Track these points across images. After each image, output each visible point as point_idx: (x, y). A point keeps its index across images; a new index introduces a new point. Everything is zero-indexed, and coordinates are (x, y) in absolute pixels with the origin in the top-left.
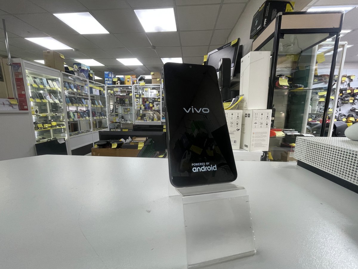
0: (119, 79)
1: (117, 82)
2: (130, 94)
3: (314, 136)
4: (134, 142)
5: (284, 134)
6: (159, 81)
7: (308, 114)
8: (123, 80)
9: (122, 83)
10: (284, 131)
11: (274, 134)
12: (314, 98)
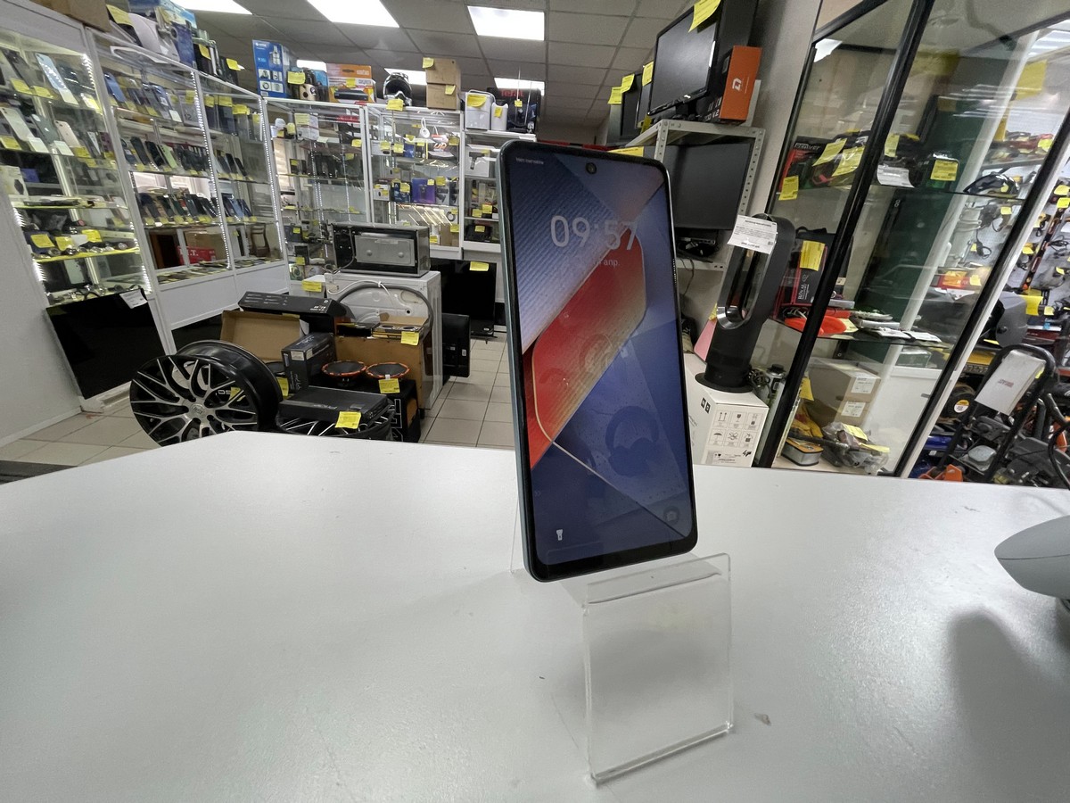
0: (310, 77)
1: (302, 90)
2: (353, 141)
3: (939, 340)
4: (387, 331)
5: (853, 325)
6: (453, 95)
7: (934, 270)
8: (324, 84)
9: (322, 94)
10: (861, 318)
11: (840, 328)
12: (965, 218)
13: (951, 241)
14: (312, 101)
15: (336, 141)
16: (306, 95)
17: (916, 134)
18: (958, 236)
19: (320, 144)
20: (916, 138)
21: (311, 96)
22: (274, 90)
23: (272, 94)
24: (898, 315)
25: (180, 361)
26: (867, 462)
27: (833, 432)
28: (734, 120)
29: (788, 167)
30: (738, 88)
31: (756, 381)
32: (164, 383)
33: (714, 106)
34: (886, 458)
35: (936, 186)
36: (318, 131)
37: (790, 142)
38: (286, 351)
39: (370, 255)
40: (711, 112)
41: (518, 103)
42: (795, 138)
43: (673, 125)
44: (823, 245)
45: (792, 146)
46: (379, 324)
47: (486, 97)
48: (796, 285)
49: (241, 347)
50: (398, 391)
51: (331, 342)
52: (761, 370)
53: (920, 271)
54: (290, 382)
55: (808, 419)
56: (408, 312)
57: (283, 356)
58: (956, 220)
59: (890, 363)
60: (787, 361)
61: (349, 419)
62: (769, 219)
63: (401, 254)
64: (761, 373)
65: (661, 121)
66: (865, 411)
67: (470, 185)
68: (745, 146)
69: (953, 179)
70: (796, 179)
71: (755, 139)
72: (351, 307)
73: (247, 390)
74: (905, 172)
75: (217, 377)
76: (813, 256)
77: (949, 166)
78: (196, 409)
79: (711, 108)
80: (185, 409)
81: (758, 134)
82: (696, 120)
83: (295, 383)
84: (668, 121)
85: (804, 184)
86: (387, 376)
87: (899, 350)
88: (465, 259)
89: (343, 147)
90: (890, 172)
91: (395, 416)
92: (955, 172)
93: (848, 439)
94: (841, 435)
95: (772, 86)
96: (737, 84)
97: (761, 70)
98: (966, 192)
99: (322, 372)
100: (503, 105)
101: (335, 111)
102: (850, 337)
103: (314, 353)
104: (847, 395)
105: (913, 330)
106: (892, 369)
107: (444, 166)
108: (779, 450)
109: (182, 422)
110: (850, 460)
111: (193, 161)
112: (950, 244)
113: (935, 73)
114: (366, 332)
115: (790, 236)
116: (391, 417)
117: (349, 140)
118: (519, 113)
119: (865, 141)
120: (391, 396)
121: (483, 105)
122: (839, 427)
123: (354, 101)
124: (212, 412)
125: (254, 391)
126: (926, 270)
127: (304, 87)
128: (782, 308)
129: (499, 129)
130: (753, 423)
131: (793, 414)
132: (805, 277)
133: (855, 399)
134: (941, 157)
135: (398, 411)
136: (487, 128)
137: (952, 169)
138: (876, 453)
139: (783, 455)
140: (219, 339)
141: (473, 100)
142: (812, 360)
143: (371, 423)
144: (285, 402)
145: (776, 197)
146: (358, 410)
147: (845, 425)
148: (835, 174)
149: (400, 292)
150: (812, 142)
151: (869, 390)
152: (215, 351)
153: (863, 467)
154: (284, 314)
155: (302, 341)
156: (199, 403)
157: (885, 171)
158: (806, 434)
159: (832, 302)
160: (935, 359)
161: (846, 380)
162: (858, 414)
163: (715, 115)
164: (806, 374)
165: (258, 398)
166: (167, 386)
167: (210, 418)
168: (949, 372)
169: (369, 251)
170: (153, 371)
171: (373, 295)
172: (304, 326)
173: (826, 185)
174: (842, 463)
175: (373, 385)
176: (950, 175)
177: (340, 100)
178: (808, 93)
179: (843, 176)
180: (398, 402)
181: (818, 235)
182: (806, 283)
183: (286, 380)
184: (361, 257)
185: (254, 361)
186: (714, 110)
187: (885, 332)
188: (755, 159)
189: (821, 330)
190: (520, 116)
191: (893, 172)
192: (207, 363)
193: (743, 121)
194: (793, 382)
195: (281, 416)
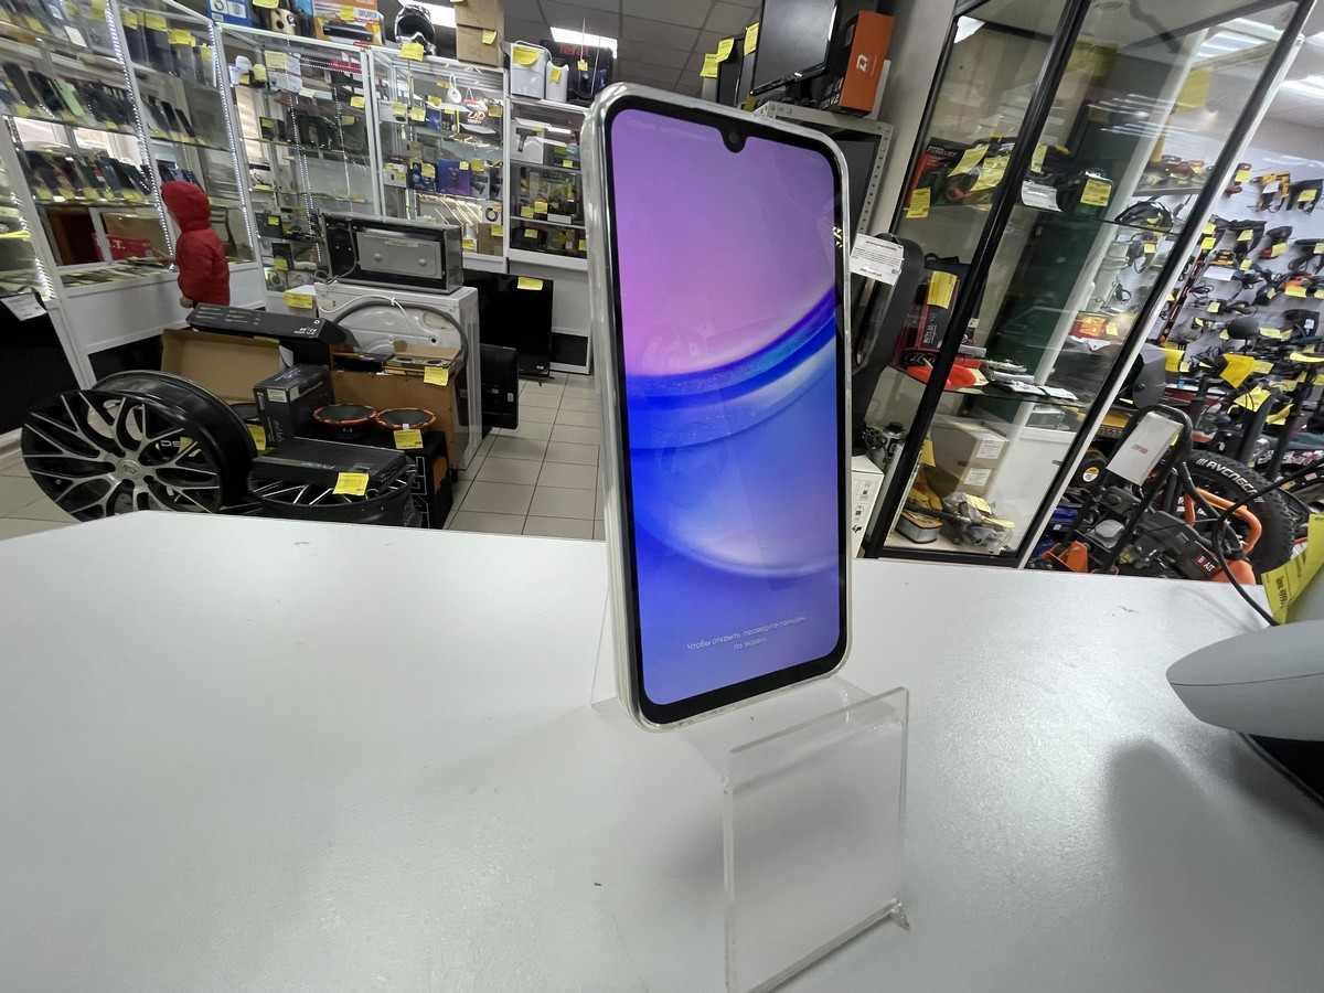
2: (353, 99)
3: (1075, 398)
4: (404, 365)
5: (983, 377)
6: (494, 44)
7: (1075, 313)
8: (308, 11)
9: (305, 26)
10: (992, 368)
11: (969, 381)
12: (1112, 254)
13: (1095, 281)
14: (289, 33)
15: (328, 96)
16: (280, 25)
17: (1066, 146)
18: (1101, 275)
19: (304, 99)
20: (1066, 151)
21: (289, 28)
22: (232, 13)
23: (228, 19)
24: (1032, 365)
25: (98, 399)
26: (990, 539)
27: (953, 503)
28: (857, 110)
29: (919, 175)
30: (863, 68)
31: (871, 442)
32: (76, 430)
33: (834, 88)
34: (1010, 535)
35: (1084, 211)
36: (300, 80)
37: (923, 143)
38: (260, 389)
39: (378, 260)
40: (830, 97)
41: (582, 65)
42: (928, 140)
43: (781, 109)
44: (955, 277)
45: (925, 147)
46: (393, 356)
47: (538, 54)
48: (922, 326)
49: (191, 382)
50: (421, 446)
51: (326, 378)
52: (876, 428)
53: (1060, 314)
54: (267, 432)
55: (927, 487)
56: (434, 341)
57: (256, 396)
58: (1103, 254)
59: (1019, 423)
60: (907, 420)
61: (351, 484)
62: (894, 241)
63: (422, 261)
64: (877, 432)
65: (767, 104)
66: (990, 479)
67: (518, 173)
68: (870, 145)
69: (1105, 204)
70: (927, 191)
71: (880, 137)
72: (352, 331)
73: (202, 442)
74: (1053, 192)
75: (156, 423)
76: (943, 290)
77: (1102, 187)
78: (126, 467)
79: (829, 92)
80: (109, 468)
81: (884, 130)
82: (810, 106)
83: (275, 434)
84: (776, 104)
85: (937, 197)
86: (406, 426)
87: (1030, 409)
88: (512, 273)
89: (339, 106)
90: (1035, 190)
91: (417, 479)
92: (1107, 196)
93: (970, 512)
94: (963, 508)
95: (903, 71)
96: (862, 62)
97: (891, 47)
98: (1117, 221)
99: (313, 418)
100: (562, 66)
101: (323, 52)
102: (979, 392)
103: (300, 392)
104: (971, 460)
105: (1046, 385)
106: (1023, 430)
107: (481, 145)
108: (893, 525)
109: (106, 485)
110: (971, 536)
111: (110, 108)
112: (1093, 284)
113: (1092, 73)
114: (375, 366)
115: (918, 263)
116: (412, 479)
117: (346, 97)
118: (583, 78)
119: (1011, 149)
120: (411, 453)
121: (534, 64)
122: (959, 498)
123: (353, 41)
124: (150, 471)
125: (214, 443)
126: (1065, 314)
127: (279, 13)
128: (904, 353)
129: (557, 100)
130: (865, 493)
131: (911, 481)
132: (933, 317)
133: (980, 465)
134: (1093, 175)
135: (420, 472)
136: (541, 95)
137: (1104, 191)
138: (999, 528)
139: (896, 529)
140: (159, 369)
141: (521, 56)
142: (936, 418)
143: (384, 488)
144: (261, 459)
145: (903, 213)
146: (364, 471)
147: (968, 496)
148: (973, 189)
149: (422, 313)
150: (948, 147)
151: (996, 454)
152: (152, 386)
153: (985, 545)
154: (256, 338)
155: (284, 376)
156: (131, 459)
157: (1031, 189)
158: (924, 506)
159: (963, 348)
160: (1069, 420)
161: (972, 442)
162: (982, 482)
163: (834, 101)
164: (928, 435)
165: (220, 452)
166: (80, 434)
167: (148, 479)
168: (1083, 435)
169: (378, 255)
170: (58, 412)
171: (384, 316)
172: (286, 355)
173: (960, 202)
174: (962, 540)
175: (387, 438)
176: (1102, 198)
177: (331, 37)
178: (946, 84)
179: (980, 193)
180: (420, 460)
181: (949, 264)
182: (934, 323)
183: (261, 429)
184: (365, 263)
185: (211, 400)
186: (833, 94)
187: (1018, 387)
188: (880, 162)
189: (948, 381)
190: (585, 82)
191: (1039, 190)
192: (140, 403)
193: (867, 113)
194: (913, 444)
195: (255, 478)
